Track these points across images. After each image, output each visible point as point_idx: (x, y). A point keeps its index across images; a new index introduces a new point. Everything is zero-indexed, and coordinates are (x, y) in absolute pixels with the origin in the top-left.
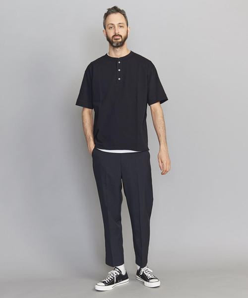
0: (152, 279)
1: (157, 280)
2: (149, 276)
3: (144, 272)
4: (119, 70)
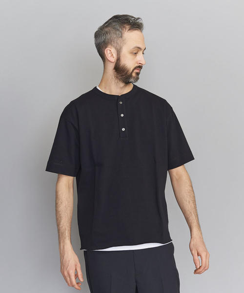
4: (122, 115)
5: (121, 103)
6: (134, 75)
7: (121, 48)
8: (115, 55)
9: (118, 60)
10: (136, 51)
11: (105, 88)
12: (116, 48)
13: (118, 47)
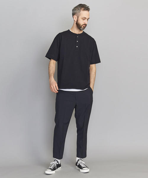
0: (84, 167)
1: (87, 168)
2: (83, 166)
3: (80, 164)
4: (77, 41)
5: (78, 37)
6: (82, 27)
7: (79, 16)
8: (77, 19)
9: (77, 20)
10: (84, 19)
11: (73, 30)
12: (77, 16)
13: (78, 16)
